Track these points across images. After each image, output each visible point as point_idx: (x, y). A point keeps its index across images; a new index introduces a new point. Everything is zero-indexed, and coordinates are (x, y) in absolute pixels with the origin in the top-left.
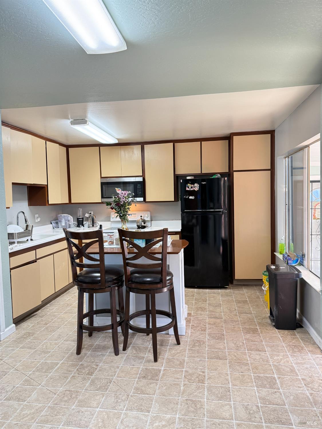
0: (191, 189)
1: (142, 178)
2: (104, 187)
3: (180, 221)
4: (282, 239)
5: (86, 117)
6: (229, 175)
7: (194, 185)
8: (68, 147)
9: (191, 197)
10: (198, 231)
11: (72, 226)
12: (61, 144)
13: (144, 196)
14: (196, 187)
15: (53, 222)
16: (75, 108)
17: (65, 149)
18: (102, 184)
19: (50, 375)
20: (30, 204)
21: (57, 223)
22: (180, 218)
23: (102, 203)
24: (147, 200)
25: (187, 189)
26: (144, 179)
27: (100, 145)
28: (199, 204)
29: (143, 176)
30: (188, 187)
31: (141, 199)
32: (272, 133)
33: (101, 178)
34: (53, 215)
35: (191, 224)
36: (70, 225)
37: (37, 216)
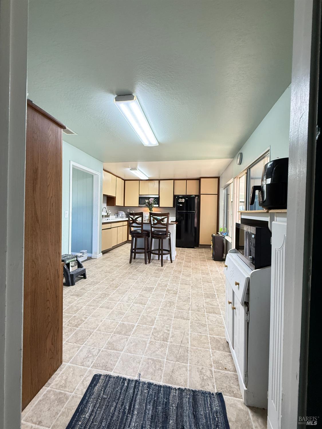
0: (181, 201)
1: (158, 196)
2: (140, 199)
3: (175, 217)
4: (221, 226)
5: (137, 167)
6: (199, 196)
7: (182, 199)
8: (125, 180)
9: (180, 205)
10: (184, 223)
11: (124, 217)
12: (122, 179)
13: (158, 204)
14: (183, 200)
15: (116, 215)
16: (133, 164)
17: (124, 181)
18: (140, 198)
19: (120, 268)
20: (107, 205)
21: (117, 215)
22: (175, 216)
23: (139, 207)
24: (160, 206)
25: (179, 201)
26: (159, 196)
27: (140, 180)
28: (185, 209)
29: (159, 195)
30: (180, 200)
31: (157, 206)
32: (218, 178)
33: (139, 195)
34: (116, 211)
35: (180, 219)
36: (123, 217)
37: (109, 211)
